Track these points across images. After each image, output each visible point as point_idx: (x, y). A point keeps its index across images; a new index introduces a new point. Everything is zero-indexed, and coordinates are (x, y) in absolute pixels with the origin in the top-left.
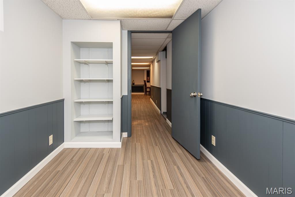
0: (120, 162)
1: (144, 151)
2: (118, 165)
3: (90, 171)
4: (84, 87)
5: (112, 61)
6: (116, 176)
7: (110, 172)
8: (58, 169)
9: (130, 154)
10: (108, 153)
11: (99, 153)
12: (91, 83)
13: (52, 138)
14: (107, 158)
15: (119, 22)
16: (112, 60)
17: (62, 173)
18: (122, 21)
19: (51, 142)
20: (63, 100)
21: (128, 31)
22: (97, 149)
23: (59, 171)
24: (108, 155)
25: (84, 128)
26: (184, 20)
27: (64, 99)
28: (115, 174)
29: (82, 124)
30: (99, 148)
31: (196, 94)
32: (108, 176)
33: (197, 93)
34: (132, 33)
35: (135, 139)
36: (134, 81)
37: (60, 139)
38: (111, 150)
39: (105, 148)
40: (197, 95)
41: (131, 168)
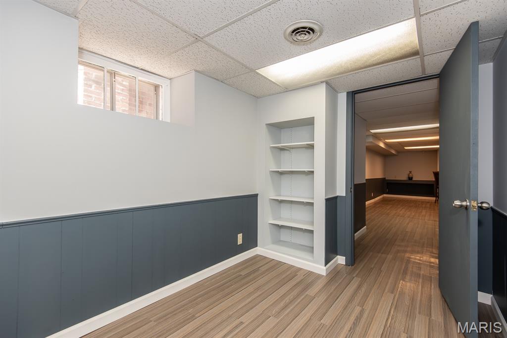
0: (312, 292)
1: (360, 291)
2: (307, 295)
3: (269, 288)
4: (286, 181)
5: (314, 144)
6: (297, 305)
7: (292, 297)
8: (241, 274)
9: (333, 288)
10: (304, 276)
11: (292, 272)
12: (294, 176)
13: (241, 237)
14: (298, 280)
15: (324, 85)
16: (312, 143)
17: (244, 278)
18: (329, 81)
19: (240, 241)
20: (256, 195)
21: (347, 93)
22: (292, 266)
23: (241, 275)
24: (302, 277)
25: (285, 236)
26: (452, 51)
27: (258, 194)
28: (296, 303)
29: (282, 230)
30: (294, 266)
31: (468, 204)
32: (287, 300)
33: (470, 202)
34: (355, 94)
35: (357, 272)
36: (410, 172)
37: (251, 241)
38: (310, 273)
39: (302, 269)
40: (470, 206)
41: (322, 304)
